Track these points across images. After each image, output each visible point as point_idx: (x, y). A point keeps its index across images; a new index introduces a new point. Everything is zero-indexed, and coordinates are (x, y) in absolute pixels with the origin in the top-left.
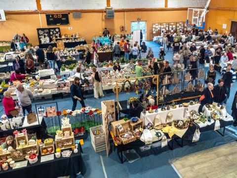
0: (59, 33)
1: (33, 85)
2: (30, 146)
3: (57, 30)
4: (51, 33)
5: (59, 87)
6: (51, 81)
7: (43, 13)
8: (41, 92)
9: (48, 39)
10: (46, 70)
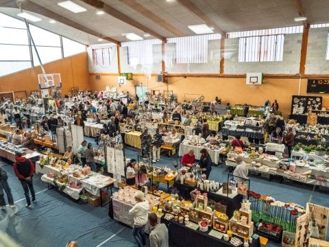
0: (319, 104)
1: (253, 157)
2: (206, 212)
3: (318, 100)
4: (309, 103)
5: (281, 167)
6: (274, 158)
7: (305, 77)
8: (258, 167)
9: (302, 109)
10: (276, 144)
